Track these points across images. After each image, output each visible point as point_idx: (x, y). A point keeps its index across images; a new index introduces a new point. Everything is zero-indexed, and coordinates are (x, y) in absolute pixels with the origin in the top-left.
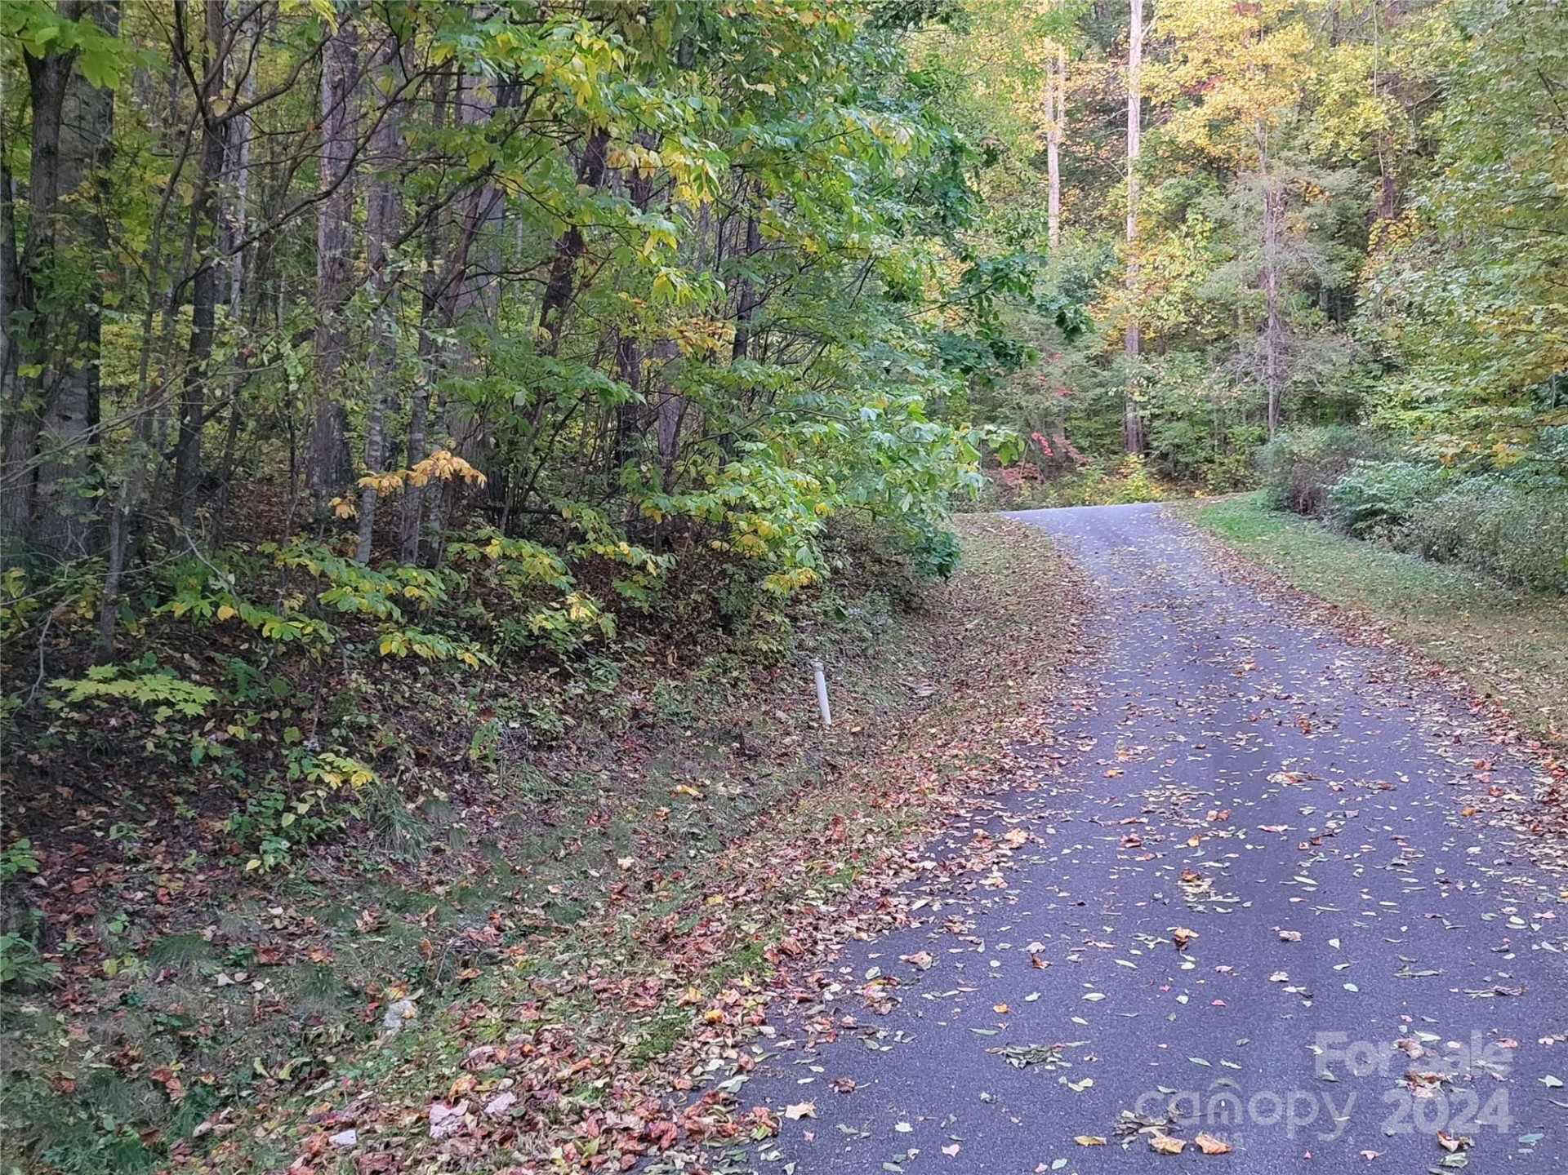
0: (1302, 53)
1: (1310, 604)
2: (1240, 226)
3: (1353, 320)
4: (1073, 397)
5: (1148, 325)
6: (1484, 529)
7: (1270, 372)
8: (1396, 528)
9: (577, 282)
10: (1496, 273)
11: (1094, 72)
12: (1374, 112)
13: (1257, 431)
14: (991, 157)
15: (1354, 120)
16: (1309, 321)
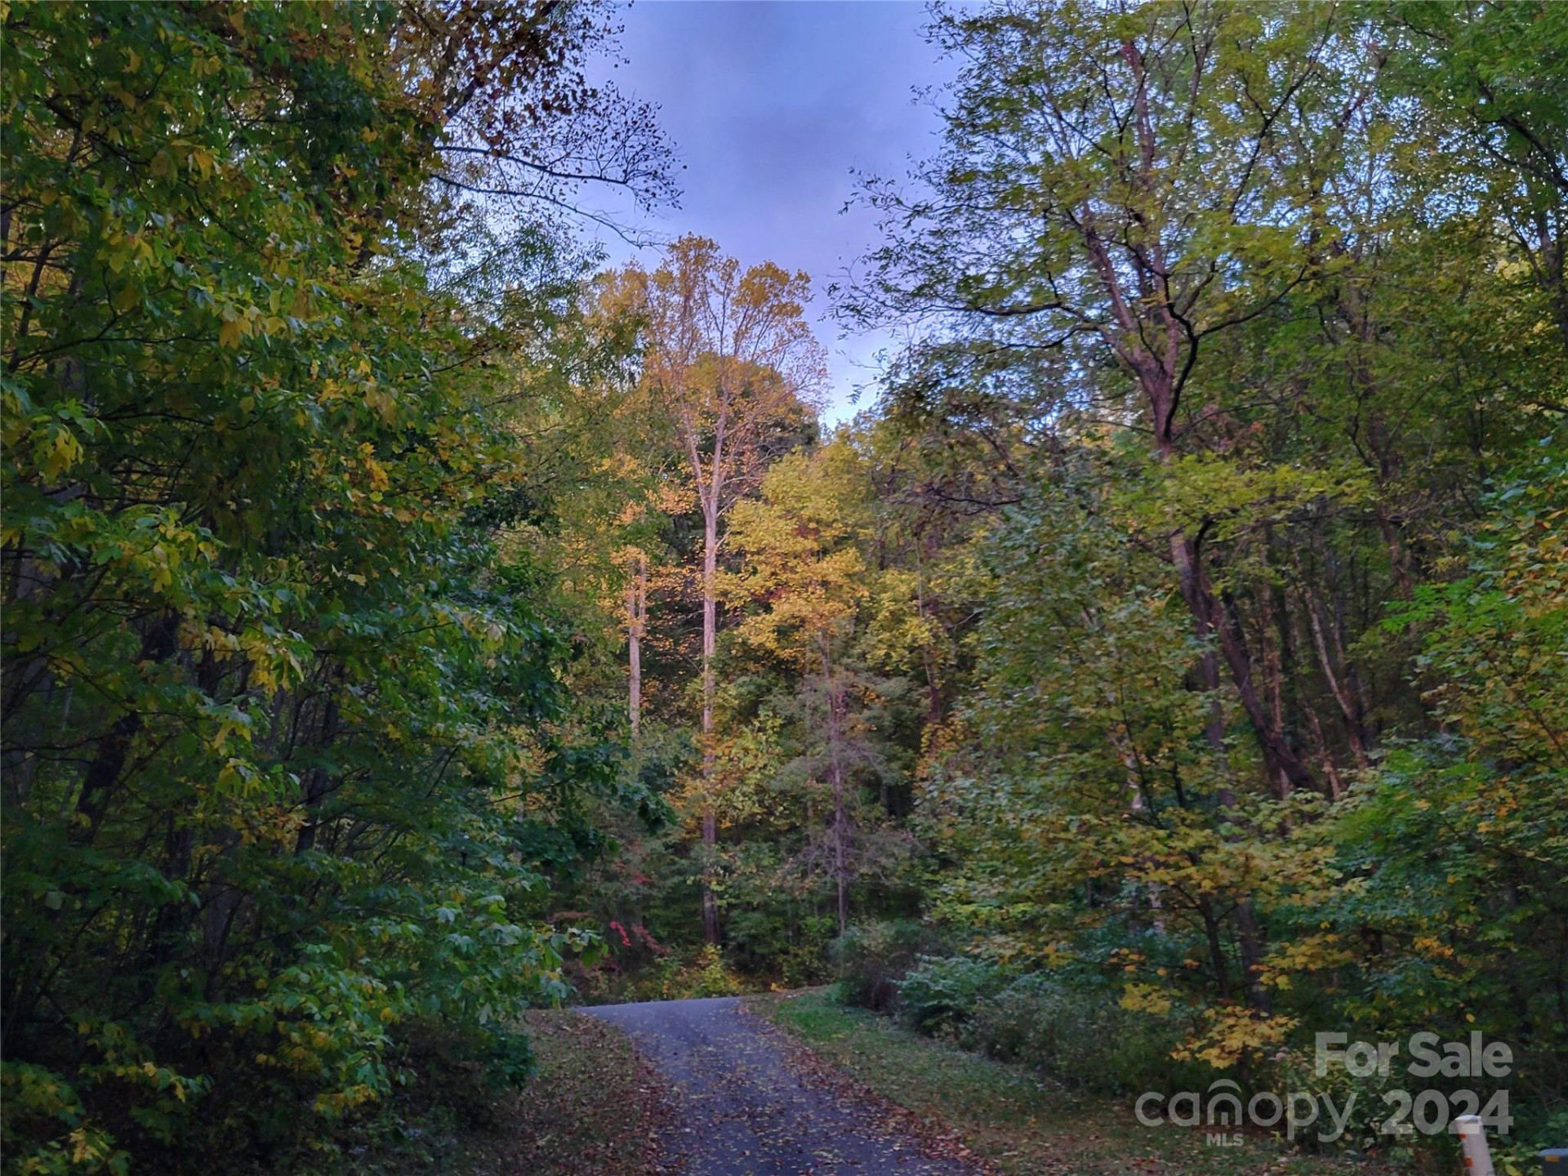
0: (855, 574)
1: (887, 1111)
2: (808, 723)
3: (910, 817)
4: (651, 886)
5: (724, 814)
6: (1041, 1028)
7: (839, 864)
8: (961, 1026)
9: (129, 762)
10: (1035, 784)
11: (673, 577)
12: (919, 629)
13: (828, 922)
14: (578, 650)
15: (904, 635)
16: (872, 815)
